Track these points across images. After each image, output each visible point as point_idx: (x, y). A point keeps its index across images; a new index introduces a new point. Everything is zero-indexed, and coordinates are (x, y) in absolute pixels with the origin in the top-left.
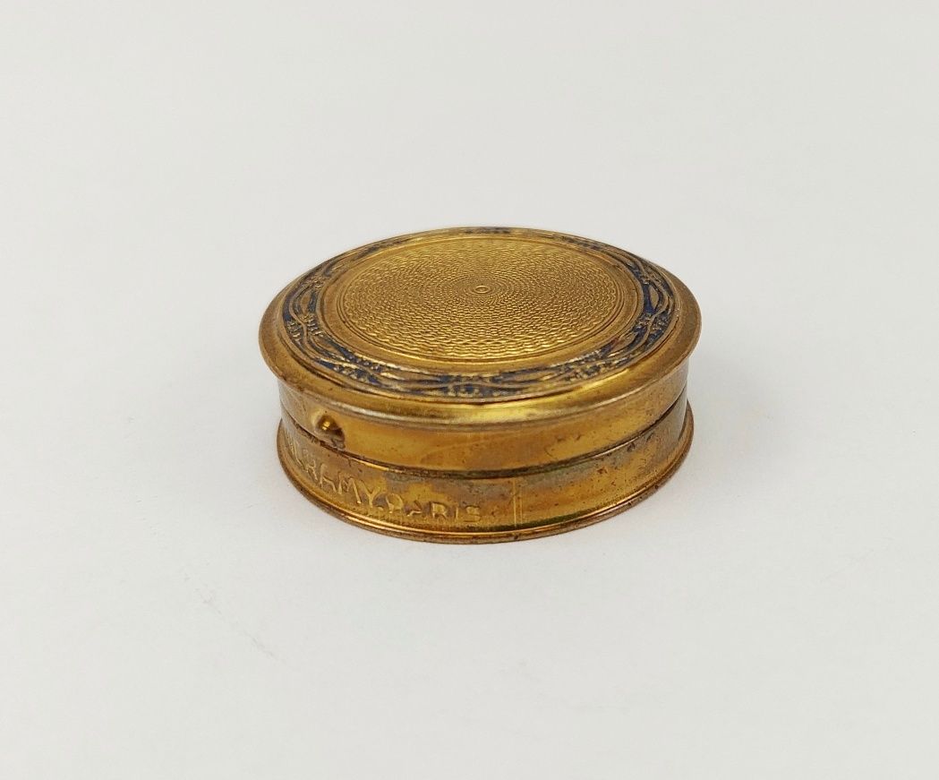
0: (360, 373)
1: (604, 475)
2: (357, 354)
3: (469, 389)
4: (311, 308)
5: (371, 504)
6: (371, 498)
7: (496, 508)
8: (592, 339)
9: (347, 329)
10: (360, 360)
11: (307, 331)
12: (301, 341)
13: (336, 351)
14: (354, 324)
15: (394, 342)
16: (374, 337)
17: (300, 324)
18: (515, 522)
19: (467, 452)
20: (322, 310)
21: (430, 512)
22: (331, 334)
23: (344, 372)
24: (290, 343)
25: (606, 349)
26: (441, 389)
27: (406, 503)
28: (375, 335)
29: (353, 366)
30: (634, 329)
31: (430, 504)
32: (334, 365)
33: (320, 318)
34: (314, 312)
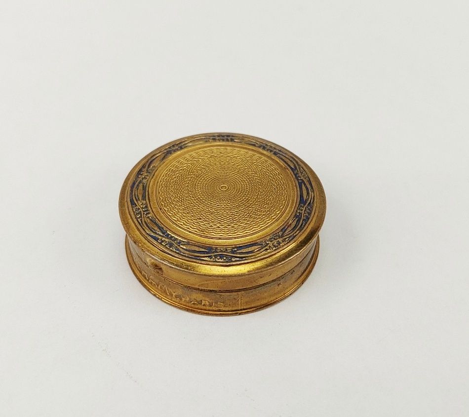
0: (171, 245)
1: (280, 286)
2: (168, 232)
3: (221, 256)
4: (144, 198)
5: (174, 296)
6: (174, 294)
7: (231, 303)
8: (276, 223)
9: (162, 214)
10: (170, 236)
11: (144, 214)
12: (141, 220)
13: (158, 230)
14: (165, 210)
15: (185, 224)
16: (175, 220)
17: (139, 209)
18: (240, 308)
19: (220, 284)
20: (149, 200)
21: (201, 303)
22: (155, 217)
23: (163, 243)
24: (136, 222)
25: (283, 230)
26: (209, 256)
27: (190, 299)
28: (176, 219)
29: (167, 240)
30: (296, 216)
31: (201, 301)
32: (158, 239)
33: (149, 205)
34: (146, 200)
